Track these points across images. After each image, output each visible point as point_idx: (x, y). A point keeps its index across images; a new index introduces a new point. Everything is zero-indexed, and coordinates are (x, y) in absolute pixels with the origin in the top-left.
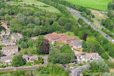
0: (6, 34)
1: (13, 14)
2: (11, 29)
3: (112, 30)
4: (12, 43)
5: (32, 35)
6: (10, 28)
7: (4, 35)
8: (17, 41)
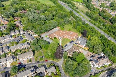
0: (20, 33)
1: (23, 9)
2: (24, 26)
3: (97, 21)
4: (26, 46)
5: (42, 32)
6: (22, 25)
7: (18, 34)
8: (30, 42)
